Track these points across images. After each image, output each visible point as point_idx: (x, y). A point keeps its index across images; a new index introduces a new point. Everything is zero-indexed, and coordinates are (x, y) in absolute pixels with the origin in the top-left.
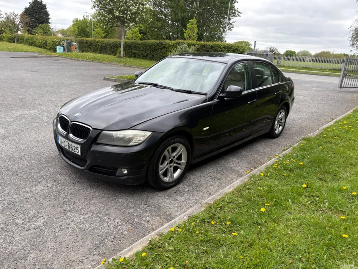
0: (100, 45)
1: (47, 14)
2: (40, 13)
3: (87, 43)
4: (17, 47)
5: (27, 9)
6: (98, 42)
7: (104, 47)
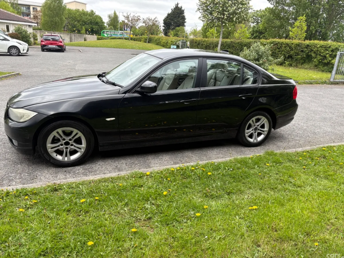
0: (205, 44)
1: (184, 18)
2: (179, 17)
3: (196, 43)
4: (146, 46)
5: (169, 15)
6: (204, 42)
7: (208, 46)
